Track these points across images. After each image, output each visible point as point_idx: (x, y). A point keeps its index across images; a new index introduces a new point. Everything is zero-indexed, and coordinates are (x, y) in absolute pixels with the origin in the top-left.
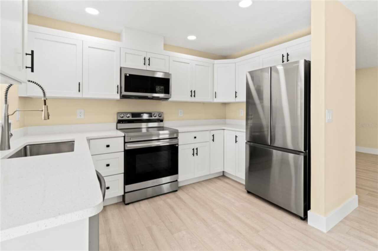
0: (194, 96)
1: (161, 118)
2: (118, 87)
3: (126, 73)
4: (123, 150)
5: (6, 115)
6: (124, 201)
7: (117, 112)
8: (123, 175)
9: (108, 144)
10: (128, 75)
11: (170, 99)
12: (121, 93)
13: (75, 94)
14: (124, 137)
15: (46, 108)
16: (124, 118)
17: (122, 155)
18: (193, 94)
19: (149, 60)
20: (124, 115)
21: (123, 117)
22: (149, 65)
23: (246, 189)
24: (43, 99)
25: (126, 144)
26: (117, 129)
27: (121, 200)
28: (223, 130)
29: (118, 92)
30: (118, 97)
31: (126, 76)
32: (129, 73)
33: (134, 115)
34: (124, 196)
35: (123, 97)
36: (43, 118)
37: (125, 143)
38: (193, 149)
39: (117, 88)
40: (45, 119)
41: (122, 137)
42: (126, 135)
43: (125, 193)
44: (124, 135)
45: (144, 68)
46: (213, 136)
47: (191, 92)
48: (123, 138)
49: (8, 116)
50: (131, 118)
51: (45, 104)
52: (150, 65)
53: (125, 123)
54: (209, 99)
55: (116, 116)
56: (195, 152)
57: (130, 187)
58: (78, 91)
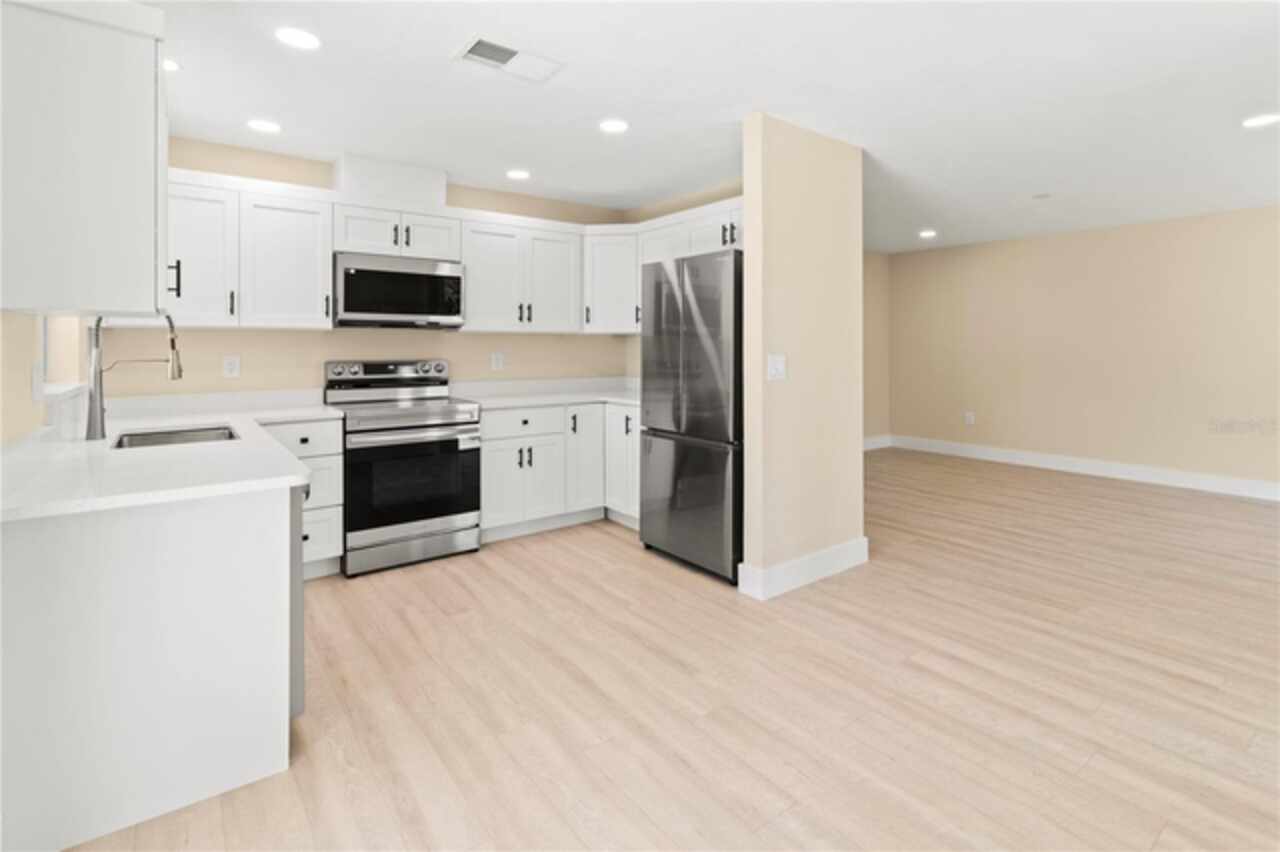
0: (529, 319)
1: (443, 375)
2: (327, 299)
3: (348, 267)
4: (341, 450)
5: (98, 371)
6: (344, 570)
7: (323, 361)
8: (340, 509)
9: (304, 436)
10: (352, 271)
11: (463, 329)
12: (335, 313)
13: (223, 320)
14: (344, 420)
15: (175, 357)
16: (343, 377)
17: (338, 463)
18: (525, 313)
19: (408, 230)
20: (343, 367)
21: (340, 374)
22: (407, 243)
23: (642, 539)
24: (169, 336)
25: (348, 436)
26: (325, 402)
27: (337, 570)
28: (601, 405)
29: (327, 313)
30: (328, 324)
31: (347, 275)
32: (355, 266)
33: (369, 367)
34: (343, 560)
35: (343, 323)
36: (169, 375)
37: (346, 433)
38: (521, 451)
39: (325, 303)
40: (173, 378)
41: (338, 419)
42: (348, 415)
43: (345, 550)
44: (342, 415)
45: (395, 251)
46: (574, 418)
47: (521, 307)
48: (341, 423)
49: (101, 372)
50: (361, 376)
51: (173, 347)
52: (411, 243)
53: (346, 389)
54: (570, 324)
55: (322, 372)
56: (525, 457)
57: (357, 538)
58: (229, 312)
